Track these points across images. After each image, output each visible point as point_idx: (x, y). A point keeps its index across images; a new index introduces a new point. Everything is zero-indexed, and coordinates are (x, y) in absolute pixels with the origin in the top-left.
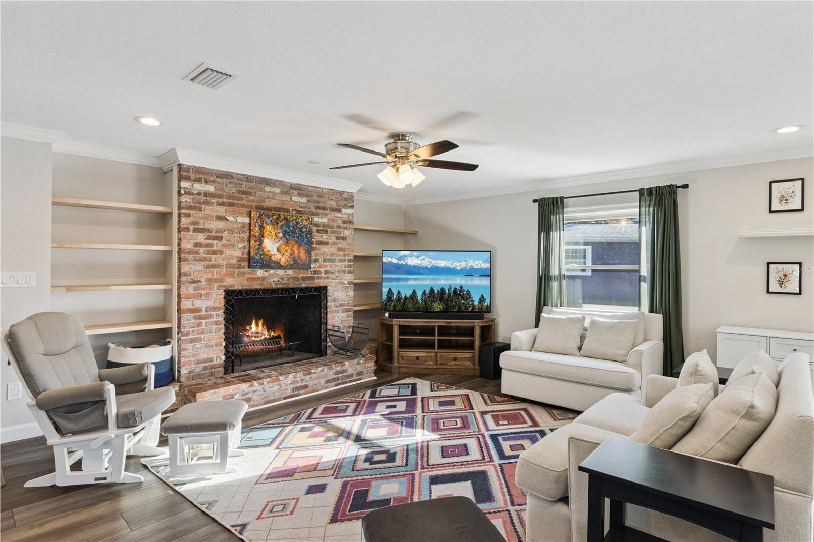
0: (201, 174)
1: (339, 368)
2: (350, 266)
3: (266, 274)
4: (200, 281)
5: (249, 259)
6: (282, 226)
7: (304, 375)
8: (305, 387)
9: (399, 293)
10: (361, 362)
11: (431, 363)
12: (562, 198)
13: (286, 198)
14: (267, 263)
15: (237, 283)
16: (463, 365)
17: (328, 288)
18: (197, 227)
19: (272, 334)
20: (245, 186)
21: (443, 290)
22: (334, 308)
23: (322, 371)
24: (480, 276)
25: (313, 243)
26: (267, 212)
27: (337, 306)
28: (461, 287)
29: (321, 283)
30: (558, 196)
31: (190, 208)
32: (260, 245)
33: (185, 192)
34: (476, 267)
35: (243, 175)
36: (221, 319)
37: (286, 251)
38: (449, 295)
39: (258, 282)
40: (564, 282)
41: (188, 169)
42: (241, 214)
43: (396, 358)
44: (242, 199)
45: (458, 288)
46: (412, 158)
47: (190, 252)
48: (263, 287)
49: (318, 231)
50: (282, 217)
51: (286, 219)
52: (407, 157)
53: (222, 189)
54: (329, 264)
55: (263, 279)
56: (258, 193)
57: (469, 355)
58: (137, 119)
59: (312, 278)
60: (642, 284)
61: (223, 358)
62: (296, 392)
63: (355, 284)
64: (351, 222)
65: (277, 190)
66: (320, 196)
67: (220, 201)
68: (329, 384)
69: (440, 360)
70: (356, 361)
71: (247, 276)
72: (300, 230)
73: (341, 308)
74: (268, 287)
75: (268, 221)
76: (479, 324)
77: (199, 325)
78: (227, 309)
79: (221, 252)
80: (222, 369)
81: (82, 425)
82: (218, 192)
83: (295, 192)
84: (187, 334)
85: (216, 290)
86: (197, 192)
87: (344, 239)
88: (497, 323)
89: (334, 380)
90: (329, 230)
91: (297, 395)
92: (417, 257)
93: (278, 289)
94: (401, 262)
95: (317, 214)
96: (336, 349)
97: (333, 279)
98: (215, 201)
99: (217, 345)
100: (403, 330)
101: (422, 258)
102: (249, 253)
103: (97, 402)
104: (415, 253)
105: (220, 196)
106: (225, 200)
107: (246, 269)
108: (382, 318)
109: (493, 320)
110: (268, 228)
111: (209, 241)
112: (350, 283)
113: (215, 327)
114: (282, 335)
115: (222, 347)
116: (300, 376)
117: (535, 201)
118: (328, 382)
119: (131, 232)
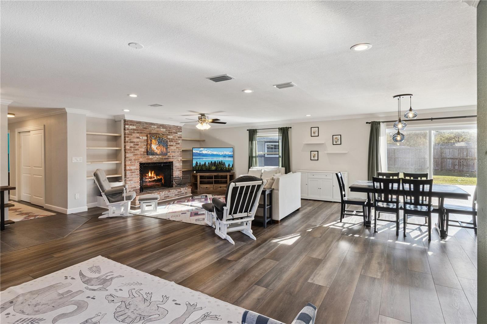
0: (132, 123)
1: (179, 190)
2: (181, 154)
3: (153, 157)
4: (132, 160)
5: (147, 152)
6: (157, 140)
7: (168, 192)
8: (168, 197)
9: (200, 163)
10: (187, 188)
11: (212, 189)
12: (256, 130)
13: (158, 129)
14: (153, 154)
15: (143, 160)
16: (224, 189)
17: (173, 162)
18: (131, 141)
19: (158, 177)
20: (145, 126)
21: (215, 162)
22: (175, 170)
23: (174, 191)
24: (228, 157)
25: (168, 146)
26: (153, 135)
27: (176, 169)
28: (222, 161)
29: (171, 160)
30: (255, 129)
31: (129, 134)
32: (151, 147)
33: (127, 129)
34: (227, 154)
35: (145, 122)
36: (139, 173)
37: (159, 149)
38: (218, 164)
39: (150, 160)
40: (257, 158)
41: (128, 121)
42: (144, 136)
43: (199, 188)
44: (144, 131)
45: (221, 161)
46: (207, 121)
47: (129, 150)
48: (152, 162)
49: (169, 141)
50: (158, 136)
51: (159, 137)
52: (205, 121)
53: (138, 128)
54: (173, 153)
55: (152, 159)
56: (150, 128)
57: (226, 186)
58: (123, 110)
59: (168, 159)
60: (280, 158)
61: (139, 187)
62: (165, 198)
63: (183, 161)
64: (181, 137)
65: (156, 127)
66: (170, 128)
67: (138, 132)
68: (176, 196)
69: (215, 187)
70: (185, 188)
71: (146, 158)
72: (164, 141)
73: (178, 170)
74: (153, 162)
75: (153, 138)
76: (229, 174)
77: (132, 175)
78: (140, 169)
79: (138, 150)
80: (139, 191)
81: (116, 199)
82: (137, 129)
83: (162, 127)
84: (128, 178)
85: (137, 163)
86: (130, 129)
87: (179, 144)
88: (236, 174)
89: (177, 195)
90: (173, 140)
91: (166, 199)
92: (206, 151)
93: (156, 163)
94: (200, 152)
95: (169, 135)
96: (177, 185)
97: (175, 159)
98: (136, 132)
99: (137, 182)
100: (201, 177)
101: (208, 151)
102: (147, 150)
103: (120, 193)
104: (206, 149)
105: (137, 130)
106: (139, 131)
107: (146, 156)
108: (193, 173)
109: (234, 173)
110: (153, 141)
111: (134, 146)
112: (181, 160)
113: (137, 176)
114: (163, 178)
115: (139, 183)
116: (167, 192)
117: (248, 130)
118: (175, 195)
119: (105, 143)
